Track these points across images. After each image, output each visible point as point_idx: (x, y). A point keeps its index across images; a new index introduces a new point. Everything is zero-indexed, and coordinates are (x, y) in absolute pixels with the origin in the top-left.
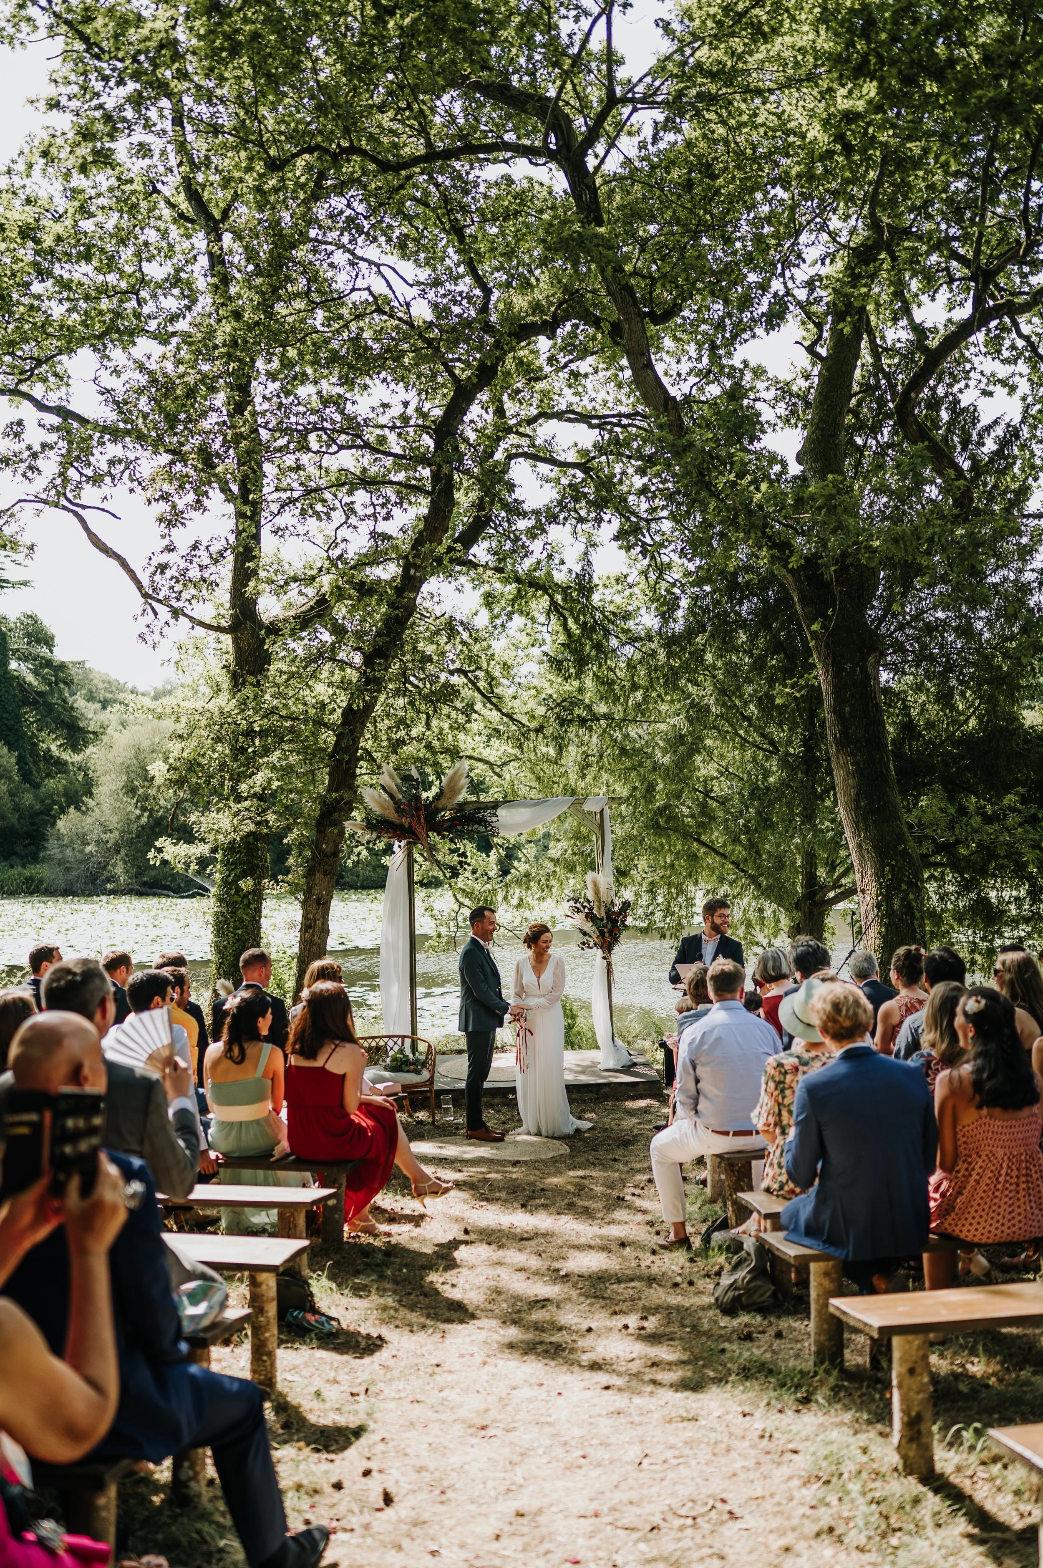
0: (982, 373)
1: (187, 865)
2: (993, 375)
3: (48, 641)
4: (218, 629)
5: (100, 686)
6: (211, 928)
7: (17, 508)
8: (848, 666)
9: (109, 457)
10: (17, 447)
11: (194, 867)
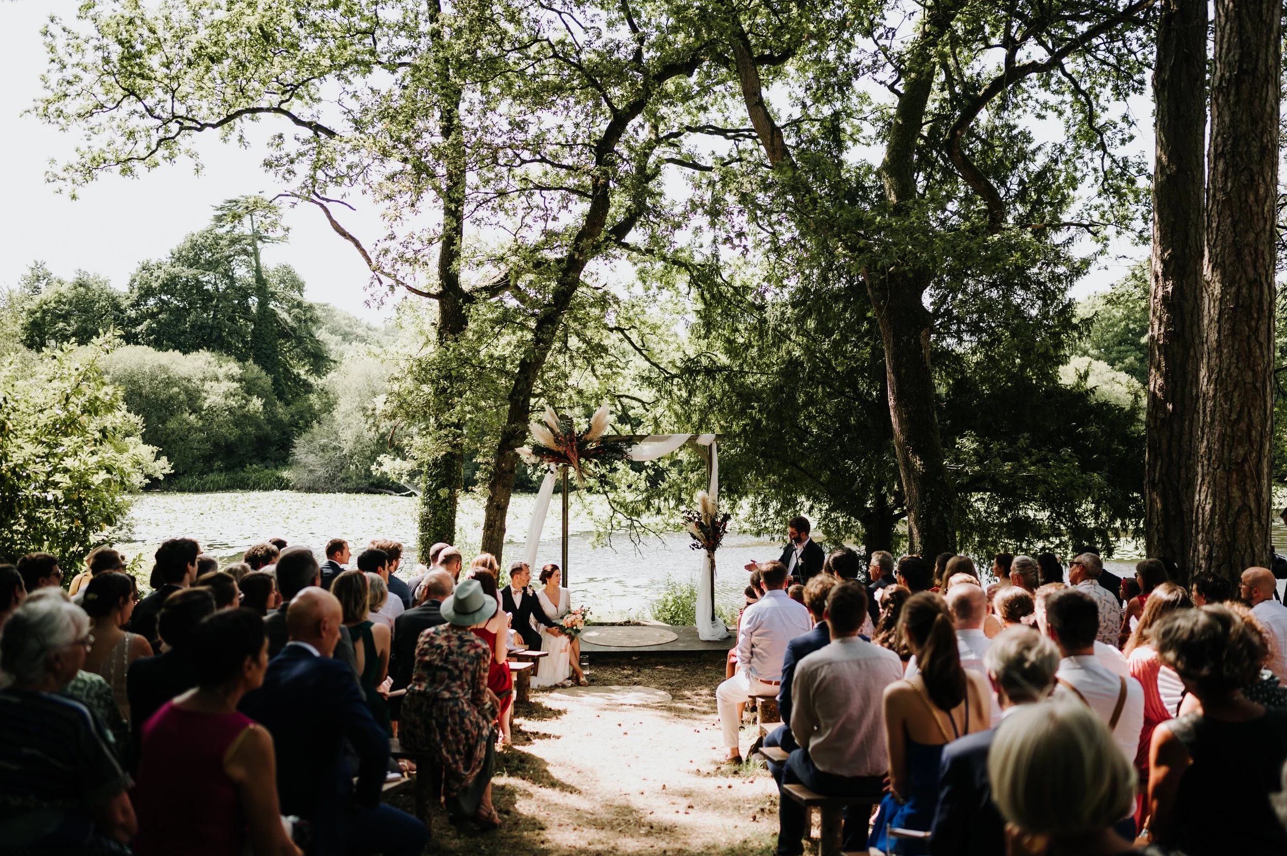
0: (1037, 101)
1: (401, 475)
2: (1046, 103)
3: (299, 287)
4: (428, 295)
5: (343, 322)
6: (417, 525)
7: (277, 201)
8: (905, 338)
9: (347, 163)
10: (277, 154)
11: (405, 478)
